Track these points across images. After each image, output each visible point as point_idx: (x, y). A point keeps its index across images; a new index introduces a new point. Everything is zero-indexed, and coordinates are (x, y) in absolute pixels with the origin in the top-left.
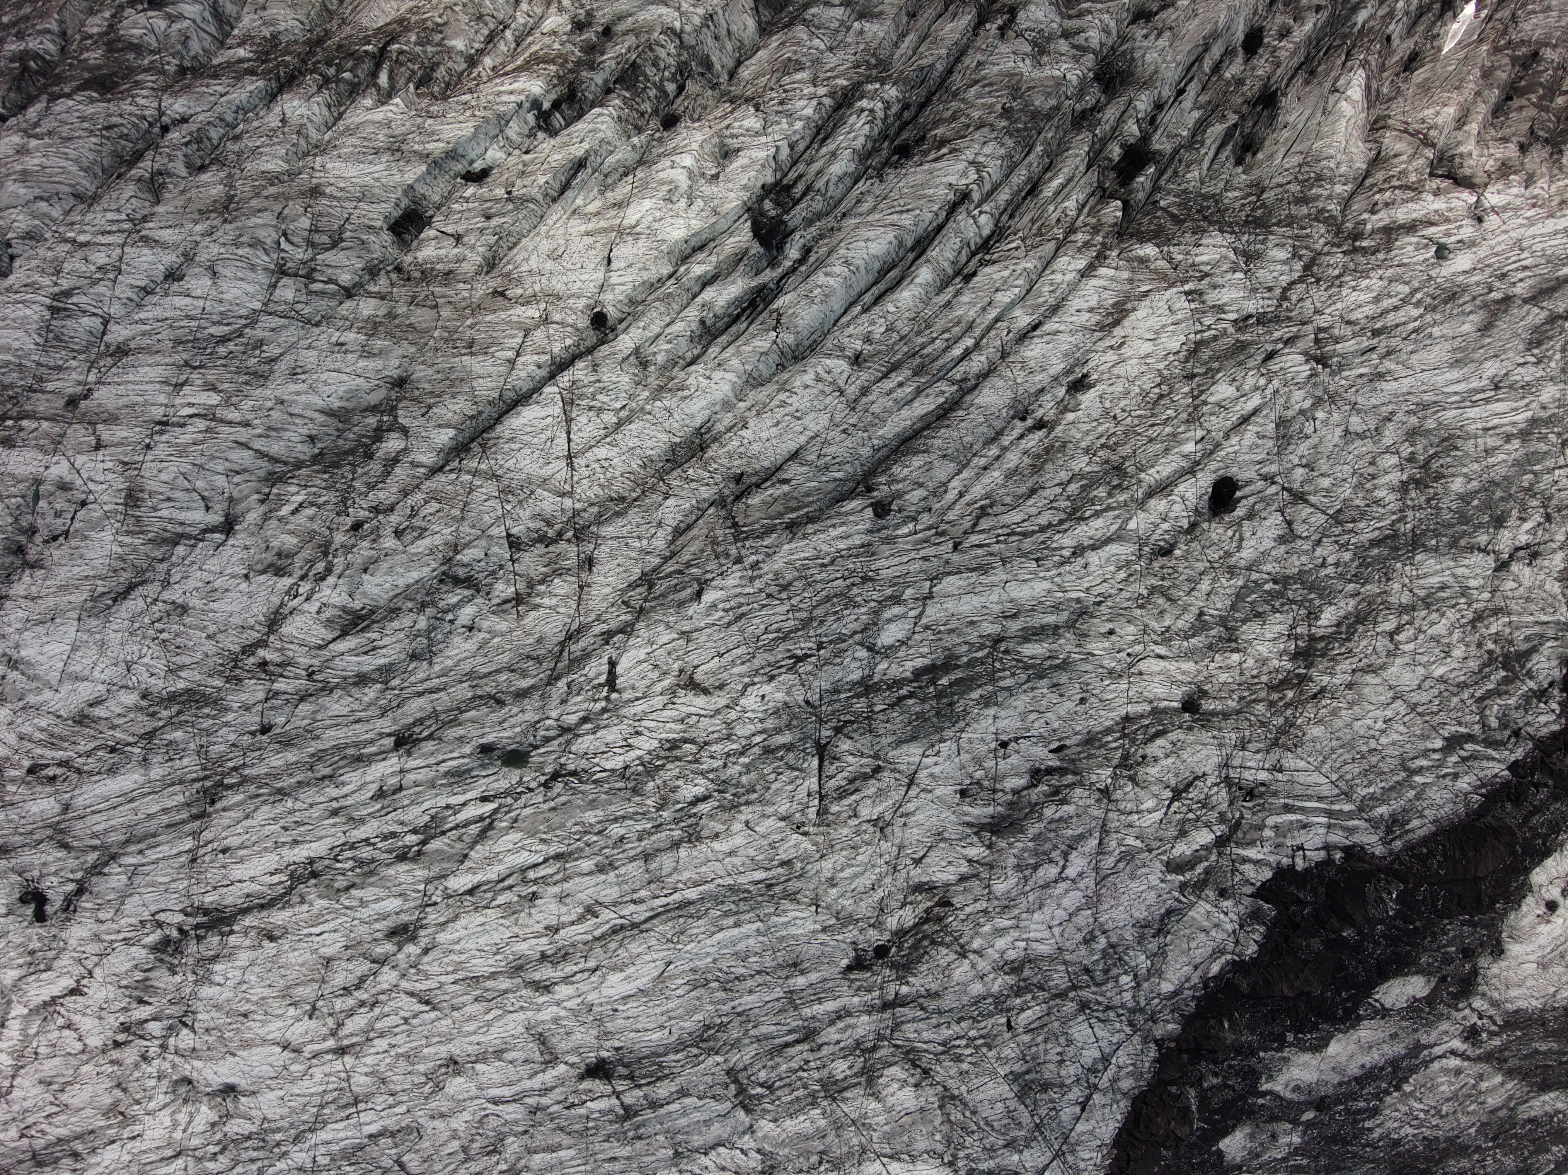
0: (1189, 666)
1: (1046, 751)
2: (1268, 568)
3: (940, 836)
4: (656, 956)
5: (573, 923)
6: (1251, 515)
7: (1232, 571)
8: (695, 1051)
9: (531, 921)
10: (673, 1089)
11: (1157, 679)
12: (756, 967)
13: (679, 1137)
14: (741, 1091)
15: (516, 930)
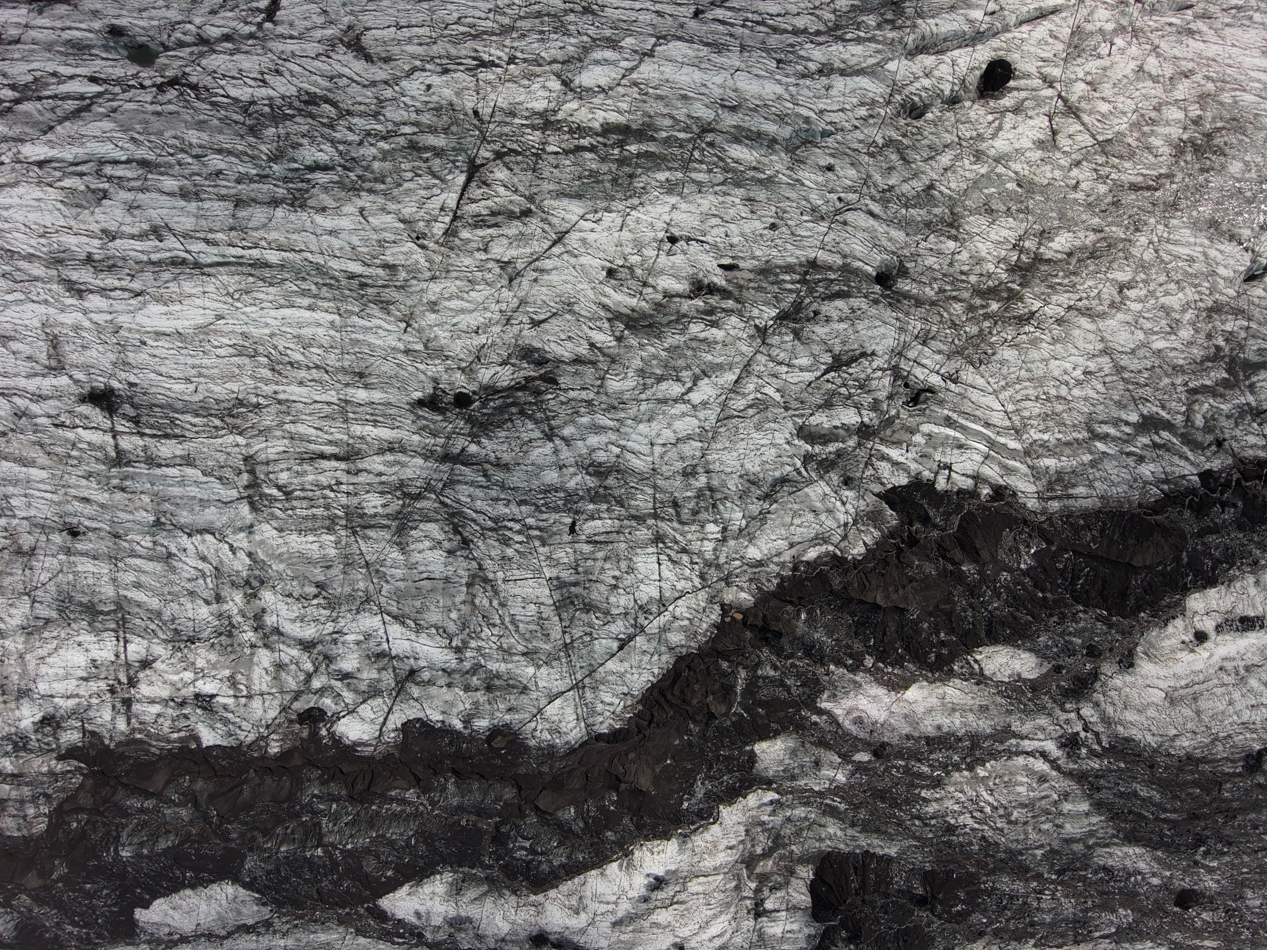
0: (899, 235)
1: (715, 263)
2: (1017, 167)
3: (569, 306)
4: (208, 304)
5: (133, 237)
6: (1017, 110)
7: (979, 156)
8: (217, 422)
9: (91, 219)
10: (178, 453)
11: (860, 235)
12: (315, 359)
13: (167, 506)
14: (253, 485)
15: (72, 223)
